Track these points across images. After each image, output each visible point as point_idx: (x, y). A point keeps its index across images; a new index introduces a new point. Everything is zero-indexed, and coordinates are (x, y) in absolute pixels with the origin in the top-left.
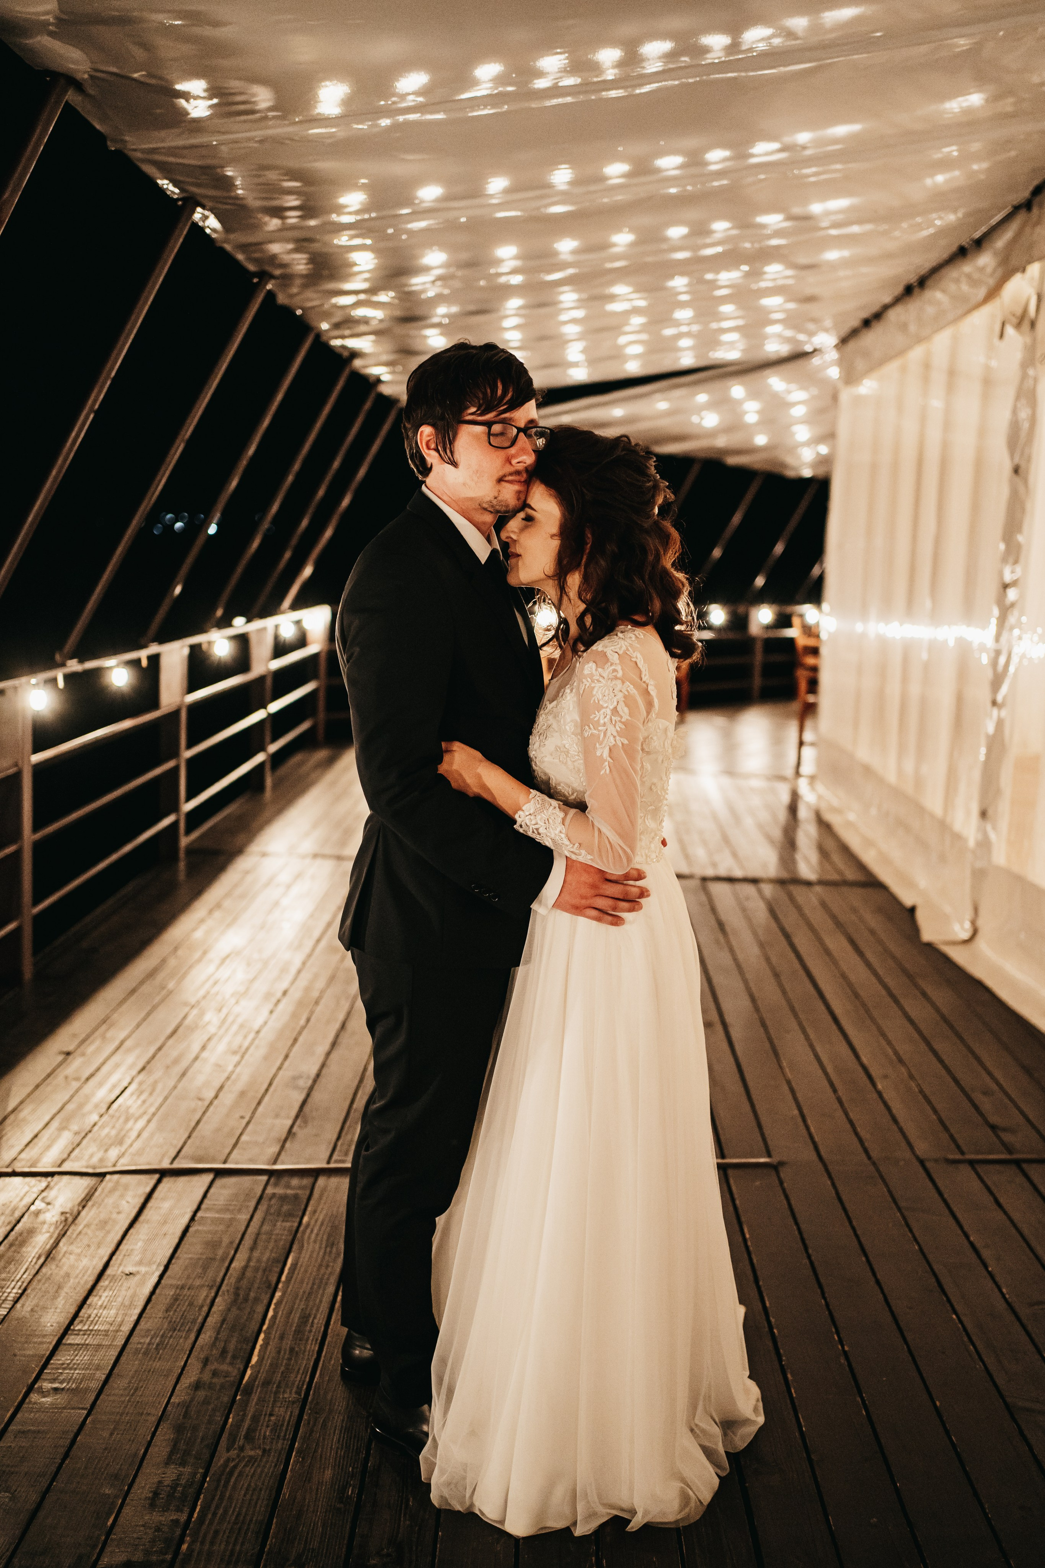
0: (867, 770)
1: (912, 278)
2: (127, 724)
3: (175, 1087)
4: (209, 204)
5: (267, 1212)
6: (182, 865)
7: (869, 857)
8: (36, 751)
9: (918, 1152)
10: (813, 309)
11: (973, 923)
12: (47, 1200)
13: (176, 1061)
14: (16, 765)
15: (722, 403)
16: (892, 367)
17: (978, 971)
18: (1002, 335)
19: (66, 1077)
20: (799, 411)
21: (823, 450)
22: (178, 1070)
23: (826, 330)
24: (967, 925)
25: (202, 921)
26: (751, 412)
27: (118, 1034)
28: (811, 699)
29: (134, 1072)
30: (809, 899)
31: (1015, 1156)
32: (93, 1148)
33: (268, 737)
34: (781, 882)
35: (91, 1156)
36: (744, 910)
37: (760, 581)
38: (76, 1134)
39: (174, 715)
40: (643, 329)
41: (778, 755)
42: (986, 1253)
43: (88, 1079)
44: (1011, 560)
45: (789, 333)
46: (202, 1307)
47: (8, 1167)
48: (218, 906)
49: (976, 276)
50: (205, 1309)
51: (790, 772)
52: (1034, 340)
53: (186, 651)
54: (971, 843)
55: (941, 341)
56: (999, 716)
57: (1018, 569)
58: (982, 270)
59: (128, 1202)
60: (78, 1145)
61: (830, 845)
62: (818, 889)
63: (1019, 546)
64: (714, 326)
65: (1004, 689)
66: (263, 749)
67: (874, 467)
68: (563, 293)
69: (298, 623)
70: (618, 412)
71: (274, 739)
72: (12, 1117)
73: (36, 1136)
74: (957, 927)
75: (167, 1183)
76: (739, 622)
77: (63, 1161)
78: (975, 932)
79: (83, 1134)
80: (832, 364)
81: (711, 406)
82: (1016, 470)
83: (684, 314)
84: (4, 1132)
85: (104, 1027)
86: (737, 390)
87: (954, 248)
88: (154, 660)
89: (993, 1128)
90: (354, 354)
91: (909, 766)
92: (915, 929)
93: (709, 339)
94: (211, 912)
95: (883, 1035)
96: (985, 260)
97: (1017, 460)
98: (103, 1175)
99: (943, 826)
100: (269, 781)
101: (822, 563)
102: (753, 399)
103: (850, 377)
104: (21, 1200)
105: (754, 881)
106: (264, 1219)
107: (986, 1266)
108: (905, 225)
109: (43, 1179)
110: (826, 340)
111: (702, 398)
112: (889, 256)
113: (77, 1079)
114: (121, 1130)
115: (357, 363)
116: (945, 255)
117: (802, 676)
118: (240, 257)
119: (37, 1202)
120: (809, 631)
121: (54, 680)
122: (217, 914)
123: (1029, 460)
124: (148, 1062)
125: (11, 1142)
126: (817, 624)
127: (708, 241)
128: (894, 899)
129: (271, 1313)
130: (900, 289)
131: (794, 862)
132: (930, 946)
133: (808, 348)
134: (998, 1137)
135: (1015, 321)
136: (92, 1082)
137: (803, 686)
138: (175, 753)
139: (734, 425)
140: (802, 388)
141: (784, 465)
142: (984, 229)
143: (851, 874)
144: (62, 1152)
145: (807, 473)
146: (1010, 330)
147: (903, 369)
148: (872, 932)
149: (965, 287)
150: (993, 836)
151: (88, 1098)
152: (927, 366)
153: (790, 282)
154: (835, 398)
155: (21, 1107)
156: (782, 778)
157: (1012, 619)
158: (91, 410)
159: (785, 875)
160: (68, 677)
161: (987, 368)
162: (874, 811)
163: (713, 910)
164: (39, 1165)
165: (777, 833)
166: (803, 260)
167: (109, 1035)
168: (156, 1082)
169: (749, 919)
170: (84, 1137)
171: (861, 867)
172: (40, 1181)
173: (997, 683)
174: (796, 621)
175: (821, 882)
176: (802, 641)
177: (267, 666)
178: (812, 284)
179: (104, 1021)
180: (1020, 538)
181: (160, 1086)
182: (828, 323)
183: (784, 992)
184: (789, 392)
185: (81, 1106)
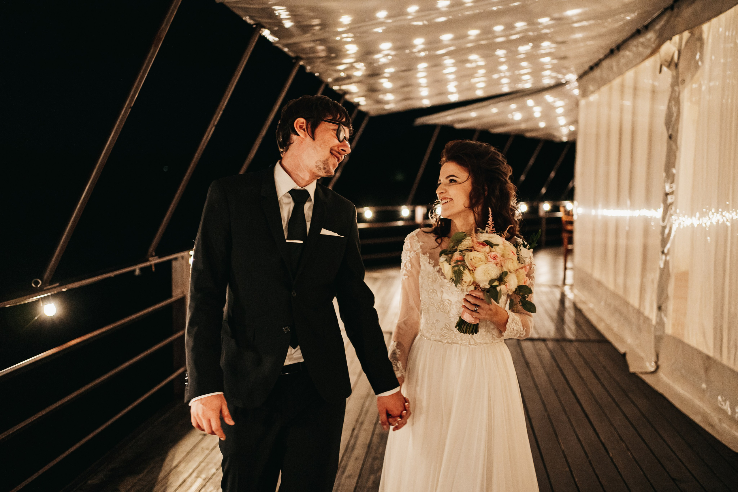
0: (599, 283)
1: (613, 46)
4: (267, 26)
7: (601, 327)
10: (566, 63)
11: (656, 363)
15: (523, 108)
16: (605, 89)
17: (660, 389)
18: (660, 71)
19: (202, 448)
20: (560, 111)
21: (572, 128)
23: (572, 72)
24: (653, 364)
26: (537, 112)
28: (570, 247)
30: (571, 349)
34: (556, 340)
36: (539, 355)
37: (544, 190)
38: (204, 480)
40: (485, 75)
41: (555, 275)
44: (670, 181)
45: (554, 74)
49: (646, 43)
51: (560, 283)
52: (678, 74)
54: (654, 322)
55: (630, 75)
56: (666, 259)
57: (674, 185)
58: (649, 40)
61: (581, 320)
62: (576, 344)
63: (674, 175)
64: (517, 72)
65: (668, 246)
67: (598, 136)
68: (445, 60)
70: (473, 114)
73: (185, 481)
74: (647, 364)
76: (534, 210)
78: (658, 368)
79: (207, 480)
80: (575, 88)
81: (519, 109)
82: (670, 137)
83: (504, 68)
86: (530, 102)
87: (634, 30)
89: (674, 480)
90: (345, 93)
91: (620, 280)
92: (626, 366)
93: (516, 79)
95: (612, 425)
96: (651, 35)
97: (670, 132)
99: (639, 313)
101: (573, 182)
102: (537, 106)
103: (585, 93)
105: (544, 340)
108: (610, 20)
110: (572, 77)
111: (513, 106)
112: (600, 36)
113: (207, 449)
115: (347, 97)
116: (630, 34)
117: (565, 236)
118: (286, 50)
120: (569, 213)
123: (677, 131)
126: (572, 211)
127: (513, 32)
128: (615, 350)
130: (608, 51)
131: (563, 330)
132: (634, 374)
133: (563, 81)
134: (677, 485)
135: (667, 64)
137: (566, 241)
139: (529, 118)
140: (561, 100)
141: (554, 136)
142: (649, 20)
143: (592, 336)
145: (565, 139)
146: (665, 69)
147: (611, 89)
148: (604, 367)
149: (641, 49)
150: (665, 319)
152: (622, 86)
153: (553, 50)
154: (577, 104)
155: (179, 465)
156: (557, 286)
157: (671, 211)
158: (213, 125)
159: (559, 337)
161: (654, 86)
162: (603, 303)
163: (523, 355)
165: (554, 315)
166: (559, 39)
169: (541, 360)
170: (208, 481)
171: (597, 332)
173: (664, 242)
174: (562, 209)
175: (577, 340)
176: (565, 218)
178: (564, 50)
180: (674, 171)
182: (573, 69)
183: (560, 400)
184: (554, 102)
185: (208, 464)
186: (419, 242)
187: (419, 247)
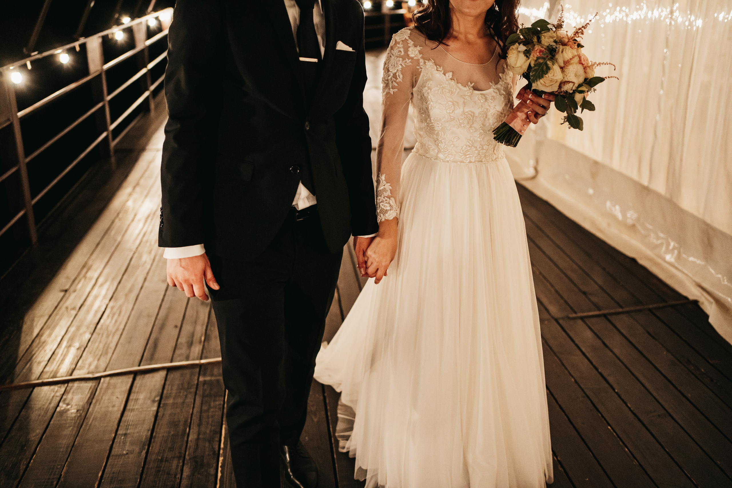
2: (72, 86)
3: (133, 309)
5: (203, 396)
6: (113, 160)
8: (20, 110)
9: (553, 314)
11: (535, 168)
12: (67, 402)
13: (131, 291)
14: (9, 120)
19: (67, 308)
22: (133, 296)
24: (532, 170)
25: (130, 195)
27: (93, 274)
29: (107, 301)
31: (602, 312)
32: (90, 359)
33: (149, 82)
35: (90, 365)
38: (78, 349)
39: (98, 77)
42: (611, 379)
43: (80, 308)
46: (176, 475)
47: (38, 379)
48: (137, 184)
50: (179, 476)
53: (100, 40)
59: (117, 398)
60: (81, 357)
66: (147, 89)
69: (157, 18)
71: (152, 83)
72: (37, 341)
73: (53, 353)
74: (526, 170)
75: (139, 380)
76: (377, 6)
77: (73, 370)
78: (537, 173)
79: (83, 349)
84: (33, 353)
85: (85, 270)
88: (83, 46)
89: (585, 293)
94: (134, 188)
98: (99, 379)
100: (152, 106)
104: (50, 403)
106: (202, 401)
107: (614, 389)
109: (62, 385)
113: (74, 309)
114: (106, 343)
119: (61, 404)
120: (410, 10)
121: (25, 65)
122: (138, 189)
124: (114, 293)
125: (39, 359)
129: (219, 475)
134: (589, 299)
136: (84, 309)
138: (102, 99)
144: (71, 364)
150: (547, 123)
151: (82, 321)
160: (32, 63)
164: (58, 375)
167: (89, 274)
168: (121, 307)
170: (83, 351)
172: (60, 387)
174: (404, 5)
176: (408, 15)
177: (144, 44)
179: (84, 267)
181: (124, 309)
185: (78, 328)
186: (416, 46)
187: (417, 52)
